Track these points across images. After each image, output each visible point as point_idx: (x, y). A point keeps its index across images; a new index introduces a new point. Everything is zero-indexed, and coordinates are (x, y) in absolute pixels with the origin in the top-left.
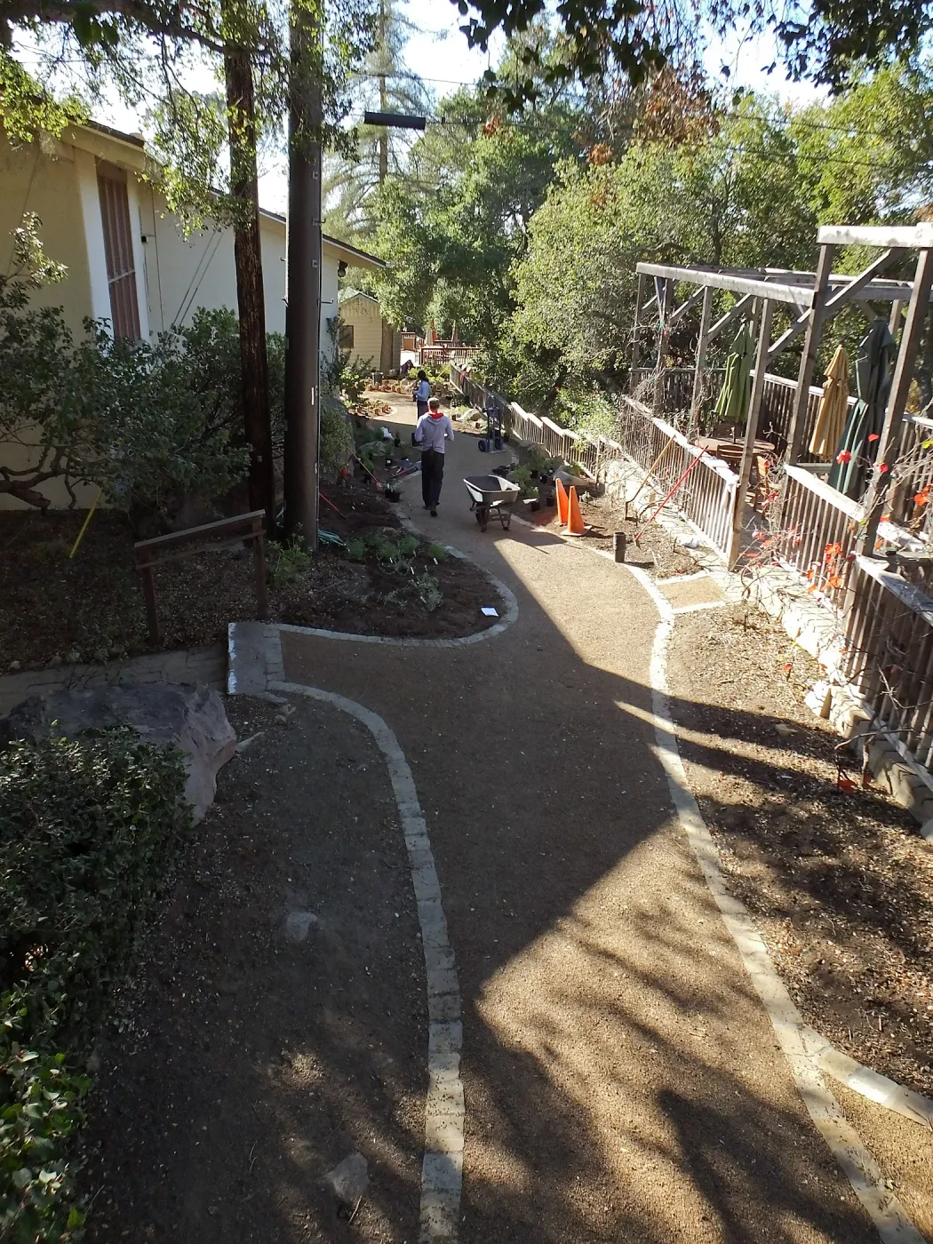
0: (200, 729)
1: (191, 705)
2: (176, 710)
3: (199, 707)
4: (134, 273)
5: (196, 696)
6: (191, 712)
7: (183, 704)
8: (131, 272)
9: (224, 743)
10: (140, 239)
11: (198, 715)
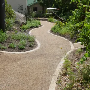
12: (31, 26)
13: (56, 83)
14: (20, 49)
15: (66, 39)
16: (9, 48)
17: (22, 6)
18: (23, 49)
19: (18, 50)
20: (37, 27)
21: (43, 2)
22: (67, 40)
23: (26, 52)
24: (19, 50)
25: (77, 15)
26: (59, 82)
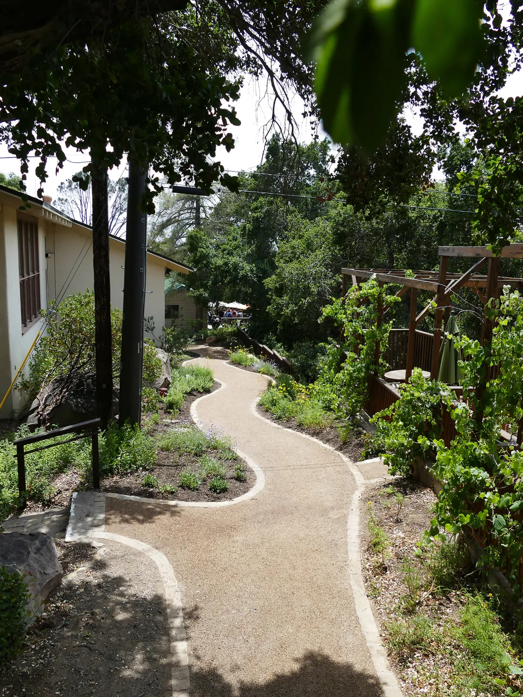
0: (36, 566)
1: (32, 549)
2: (21, 553)
3: (38, 550)
4: (39, 275)
5: (37, 542)
6: (32, 554)
7: (27, 549)
8: (36, 274)
9: (53, 576)
10: (45, 255)
11: (36, 556)
12: (189, 390)
13: (368, 596)
14: (214, 489)
15: (327, 446)
16: (182, 486)
17: (152, 318)
18: (224, 490)
19: (212, 496)
20: (207, 391)
21: (207, 295)
22: (332, 449)
23: (237, 500)
24: (215, 495)
25: (354, 371)
26: (374, 593)
